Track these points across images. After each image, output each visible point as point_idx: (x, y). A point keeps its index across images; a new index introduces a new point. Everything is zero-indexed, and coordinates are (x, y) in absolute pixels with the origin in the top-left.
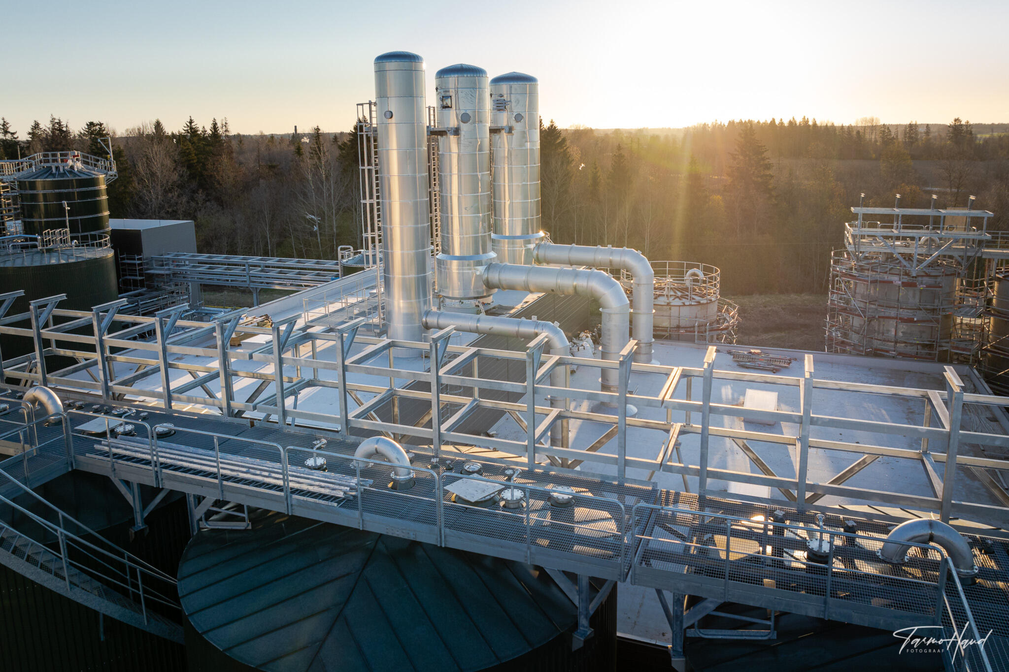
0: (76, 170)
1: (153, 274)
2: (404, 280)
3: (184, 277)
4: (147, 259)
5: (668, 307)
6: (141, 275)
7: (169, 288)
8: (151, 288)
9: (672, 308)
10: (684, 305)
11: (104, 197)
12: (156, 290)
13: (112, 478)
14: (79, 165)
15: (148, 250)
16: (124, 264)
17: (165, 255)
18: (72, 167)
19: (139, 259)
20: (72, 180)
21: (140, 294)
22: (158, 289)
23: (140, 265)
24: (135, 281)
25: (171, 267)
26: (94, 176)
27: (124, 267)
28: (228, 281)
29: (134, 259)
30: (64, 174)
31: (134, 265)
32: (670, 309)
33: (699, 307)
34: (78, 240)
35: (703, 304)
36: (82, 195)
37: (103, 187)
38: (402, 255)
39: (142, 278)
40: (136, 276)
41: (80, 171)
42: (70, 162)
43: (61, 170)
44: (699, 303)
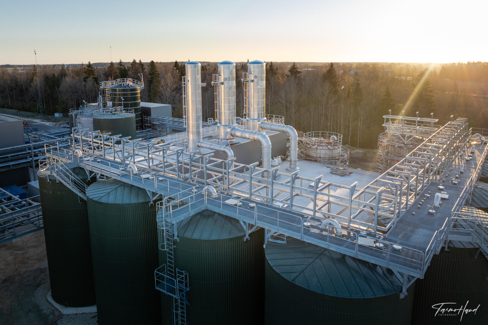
0: (130, 85)
1: (154, 124)
2: (193, 131)
3: (164, 126)
4: (153, 118)
5: (316, 149)
6: (150, 124)
7: (159, 129)
8: (153, 129)
9: (318, 150)
10: (322, 149)
11: (139, 95)
12: (155, 130)
13: (84, 168)
14: (131, 84)
15: (153, 115)
16: (145, 120)
17: (159, 117)
18: (128, 84)
19: (149, 118)
20: (128, 89)
21: (149, 131)
22: (156, 129)
23: (150, 120)
24: (148, 126)
25: (160, 122)
26: (135, 88)
27: (145, 121)
28: (179, 128)
29: (148, 118)
30: (125, 87)
31: (148, 120)
32: (317, 150)
33: (329, 150)
34: (125, 110)
35: (330, 149)
36: (132, 94)
37: (139, 91)
38: (192, 124)
39: (150, 125)
40: (148, 124)
41: (131, 86)
42: (128, 82)
43: (125, 85)
44: (329, 149)
